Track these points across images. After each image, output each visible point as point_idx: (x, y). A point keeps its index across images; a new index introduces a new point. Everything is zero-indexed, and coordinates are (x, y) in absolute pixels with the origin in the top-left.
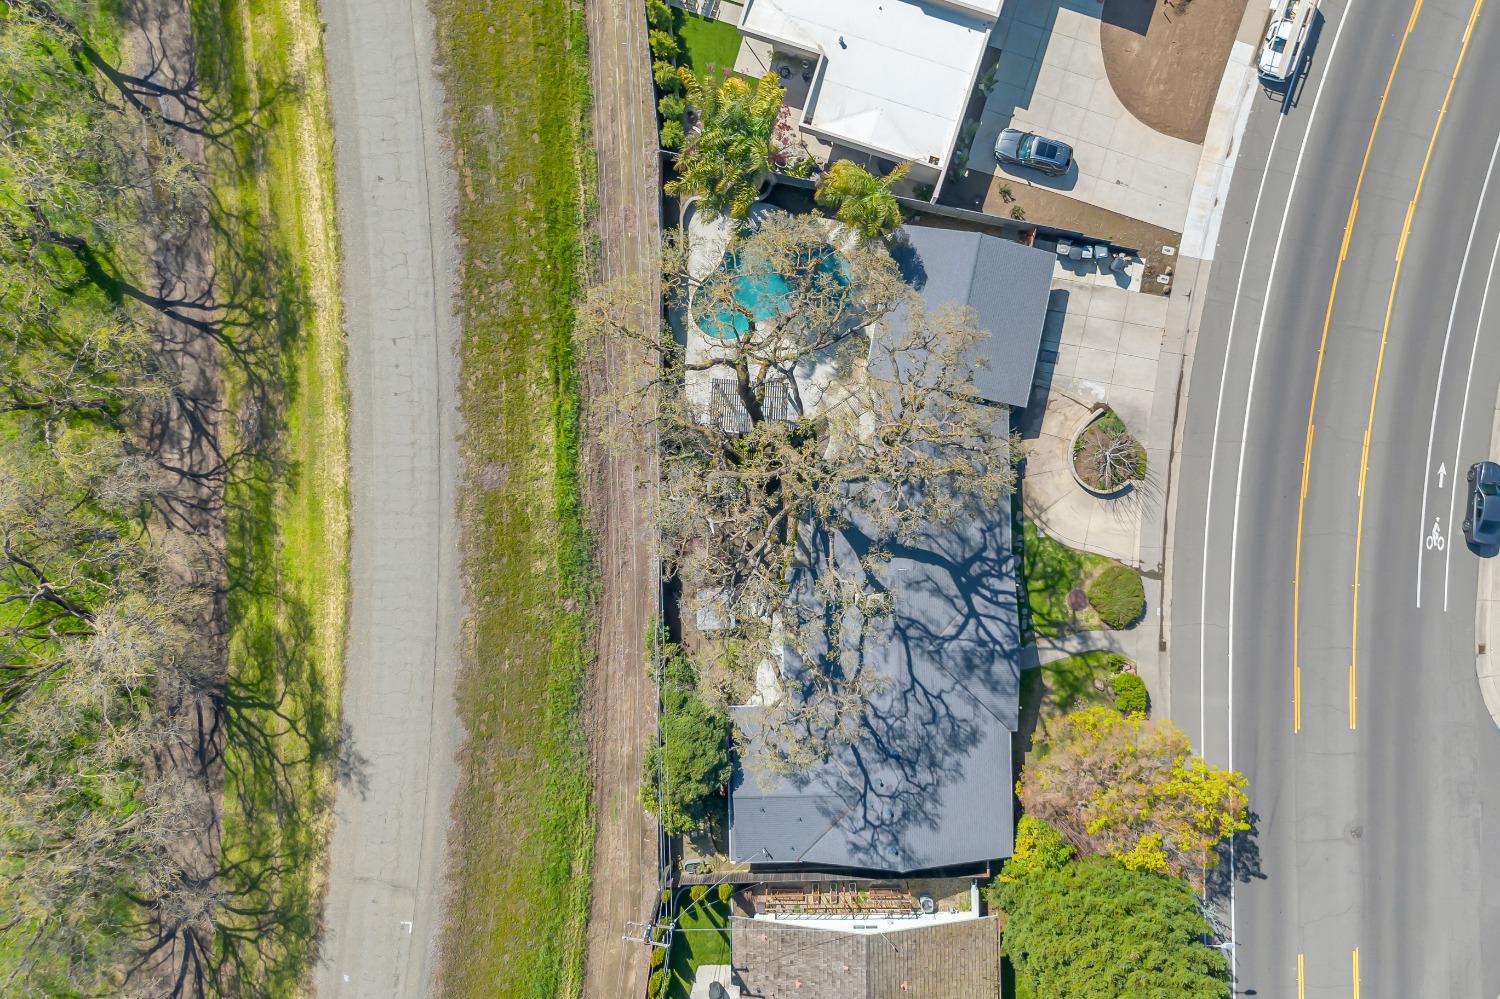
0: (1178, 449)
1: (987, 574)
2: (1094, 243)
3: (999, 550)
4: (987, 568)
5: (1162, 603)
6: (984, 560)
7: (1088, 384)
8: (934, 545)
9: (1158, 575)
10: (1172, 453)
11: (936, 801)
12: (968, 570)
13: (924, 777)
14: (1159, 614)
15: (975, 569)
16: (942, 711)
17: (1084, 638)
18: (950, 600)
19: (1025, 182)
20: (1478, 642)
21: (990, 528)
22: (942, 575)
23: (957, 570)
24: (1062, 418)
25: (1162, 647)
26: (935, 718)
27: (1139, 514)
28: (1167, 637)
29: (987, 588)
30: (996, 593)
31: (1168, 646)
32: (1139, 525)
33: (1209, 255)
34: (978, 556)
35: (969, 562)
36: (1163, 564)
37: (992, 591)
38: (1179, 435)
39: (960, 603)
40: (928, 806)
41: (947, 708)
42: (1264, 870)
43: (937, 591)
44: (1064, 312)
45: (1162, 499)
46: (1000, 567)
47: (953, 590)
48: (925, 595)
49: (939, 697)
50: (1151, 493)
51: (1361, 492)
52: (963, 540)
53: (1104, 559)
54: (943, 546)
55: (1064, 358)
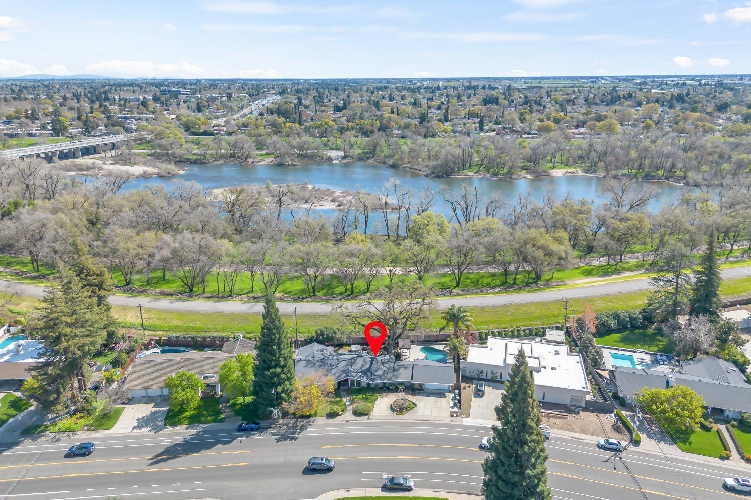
0: (406, 421)
1: (368, 377)
2: (460, 397)
3: (374, 379)
6: (371, 376)
7: (421, 403)
9: (369, 419)
10: (404, 420)
11: (311, 367)
12: (369, 372)
13: (318, 364)
14: (358, 420)
15: (369, 374)
16: (333, 368)
17: (350, 405)
18: (361, 368)
19: (474, 389)
20: (351, 490)
21: (380, 377)
22: (368, 366)
23: (369, 370)
24: (412, 398)
25: (348, 421)
26: (331, 366)
27: (386, 414)
28: (351, 422)
32: (383, 414)
33: (464, 424)
34: (372, 374)
35: (371, 373)
36: (372, 420)
38: (410, 421)
39: (360, 371)
40: (310, 366)
42: (279, 443)
43: (363, 366)
44: (440, 397)
45: (391, 418)
46: (370, 380)
47: (363, 369)
48: (362, 363)
51: (399, 457)
52: (376, 371)
54: (375, 366)
55: (428, 398)
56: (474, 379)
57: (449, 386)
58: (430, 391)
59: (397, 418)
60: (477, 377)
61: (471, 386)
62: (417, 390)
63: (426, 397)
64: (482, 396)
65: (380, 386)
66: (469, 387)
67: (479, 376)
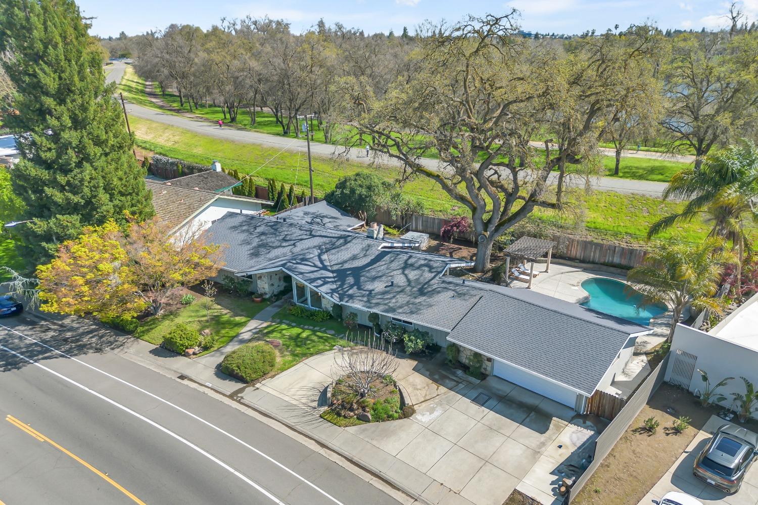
0: (323, 451)
3: (351, 296)
4: (345, 286)
5: (212, 389)
6: (352, 287)
7: (437, 413)
8: (384, 263)
9: (235, 395)
10: (323, 445)
12: (353, 276)
14: (207, 384)
15: (350, 281)
16: (284, 244)
17: (243, 341)
18: (343, 263)
19: (690, 448)
22: (361, 262)
24: (419, 387)
25: (182, 377)
26: (284, 240)
27: (294, 402)
28: (186, 382)
29: (332, 282)
30: (325, 283)
31: (179, 380)
32: (287, 399)
34: (357, 284)
35: (357, 278)
36: (239, 402)
37: (328, 282)
38: (335, 458)
41: (284, 247)
43: (354, 258)
44: (522, 423)
45: (291, 422)
46: (339, 294)
48: (357, 251)
49: (294, 244)
50: (304, 416)
52: (374, 279)
53: (283, 370)
54: (380, 267)
55: (474, 408)
56: (719, 410)
57: (580, 397)
58: (505, 389)
59: (306, 430)
60: (737, 407)
61: (690, 430)
62: (465, 368)
63: (475, 400)
64: (721, 492)
65: (359, 321)
66: (677, 431)
67: (745, 406)
